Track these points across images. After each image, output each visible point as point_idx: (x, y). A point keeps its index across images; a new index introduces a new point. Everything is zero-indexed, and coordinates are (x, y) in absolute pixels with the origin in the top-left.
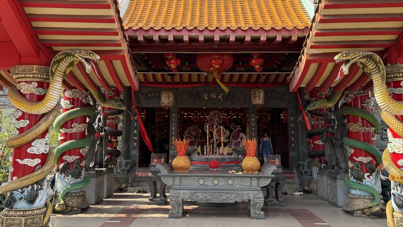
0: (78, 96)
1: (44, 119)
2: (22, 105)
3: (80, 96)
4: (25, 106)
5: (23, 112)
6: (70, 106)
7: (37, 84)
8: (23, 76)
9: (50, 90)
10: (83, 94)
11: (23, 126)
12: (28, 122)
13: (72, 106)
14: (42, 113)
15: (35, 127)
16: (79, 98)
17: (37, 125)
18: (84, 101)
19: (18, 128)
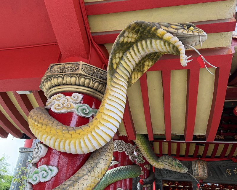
0: (124, 150)
1: (88, 166)
2: (48, 129)
3: (126, 150)
4: (53, 132)
5: (49, 149)
6: (114, 163)
7: (81, 96)
8: (60, 80)
9: (107, 101)
10: (129, 148)
11: (43, 180)
12: (55, 170)
13: (116, 163)
14: (86, 152)
15: (67, 183)
16: (124, 152)
17: (73, 178)
18: (130, 158)
19: (34, 183)
